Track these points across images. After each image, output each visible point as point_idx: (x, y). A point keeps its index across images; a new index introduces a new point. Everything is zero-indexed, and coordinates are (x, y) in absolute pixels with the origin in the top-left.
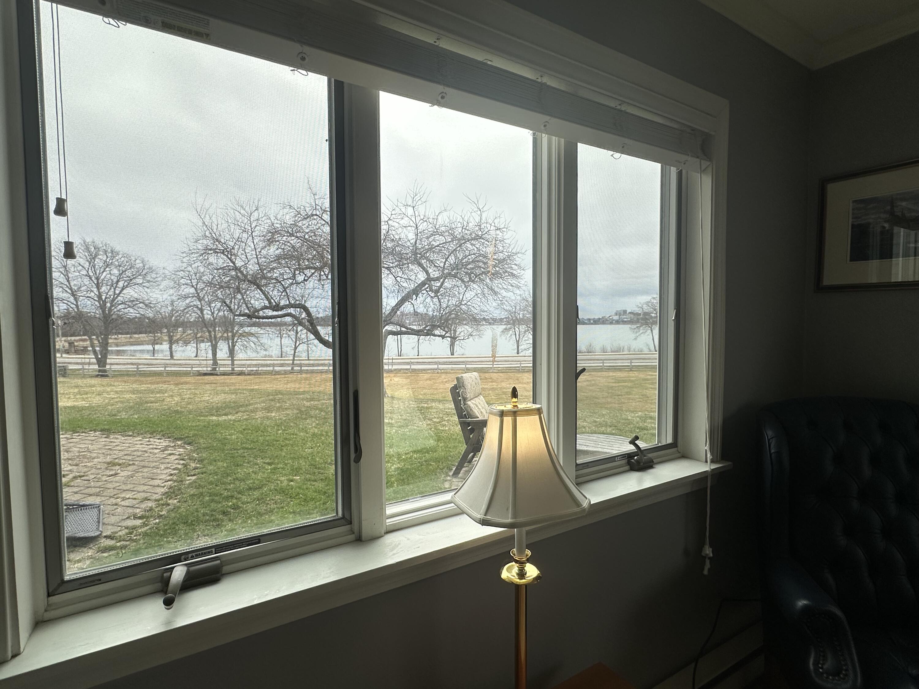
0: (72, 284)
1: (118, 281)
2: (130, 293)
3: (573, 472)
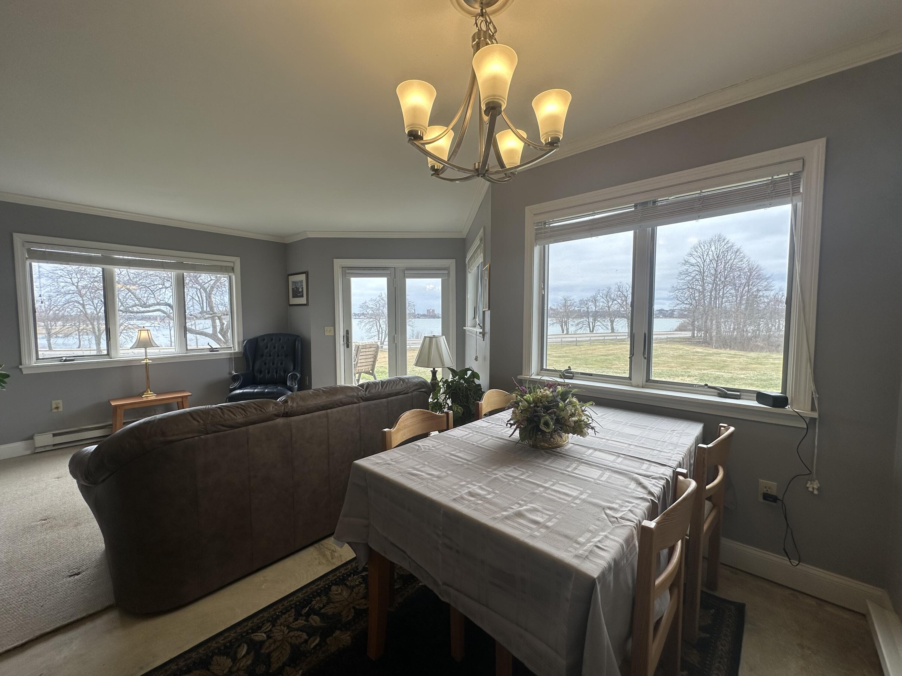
3: (185, 351)
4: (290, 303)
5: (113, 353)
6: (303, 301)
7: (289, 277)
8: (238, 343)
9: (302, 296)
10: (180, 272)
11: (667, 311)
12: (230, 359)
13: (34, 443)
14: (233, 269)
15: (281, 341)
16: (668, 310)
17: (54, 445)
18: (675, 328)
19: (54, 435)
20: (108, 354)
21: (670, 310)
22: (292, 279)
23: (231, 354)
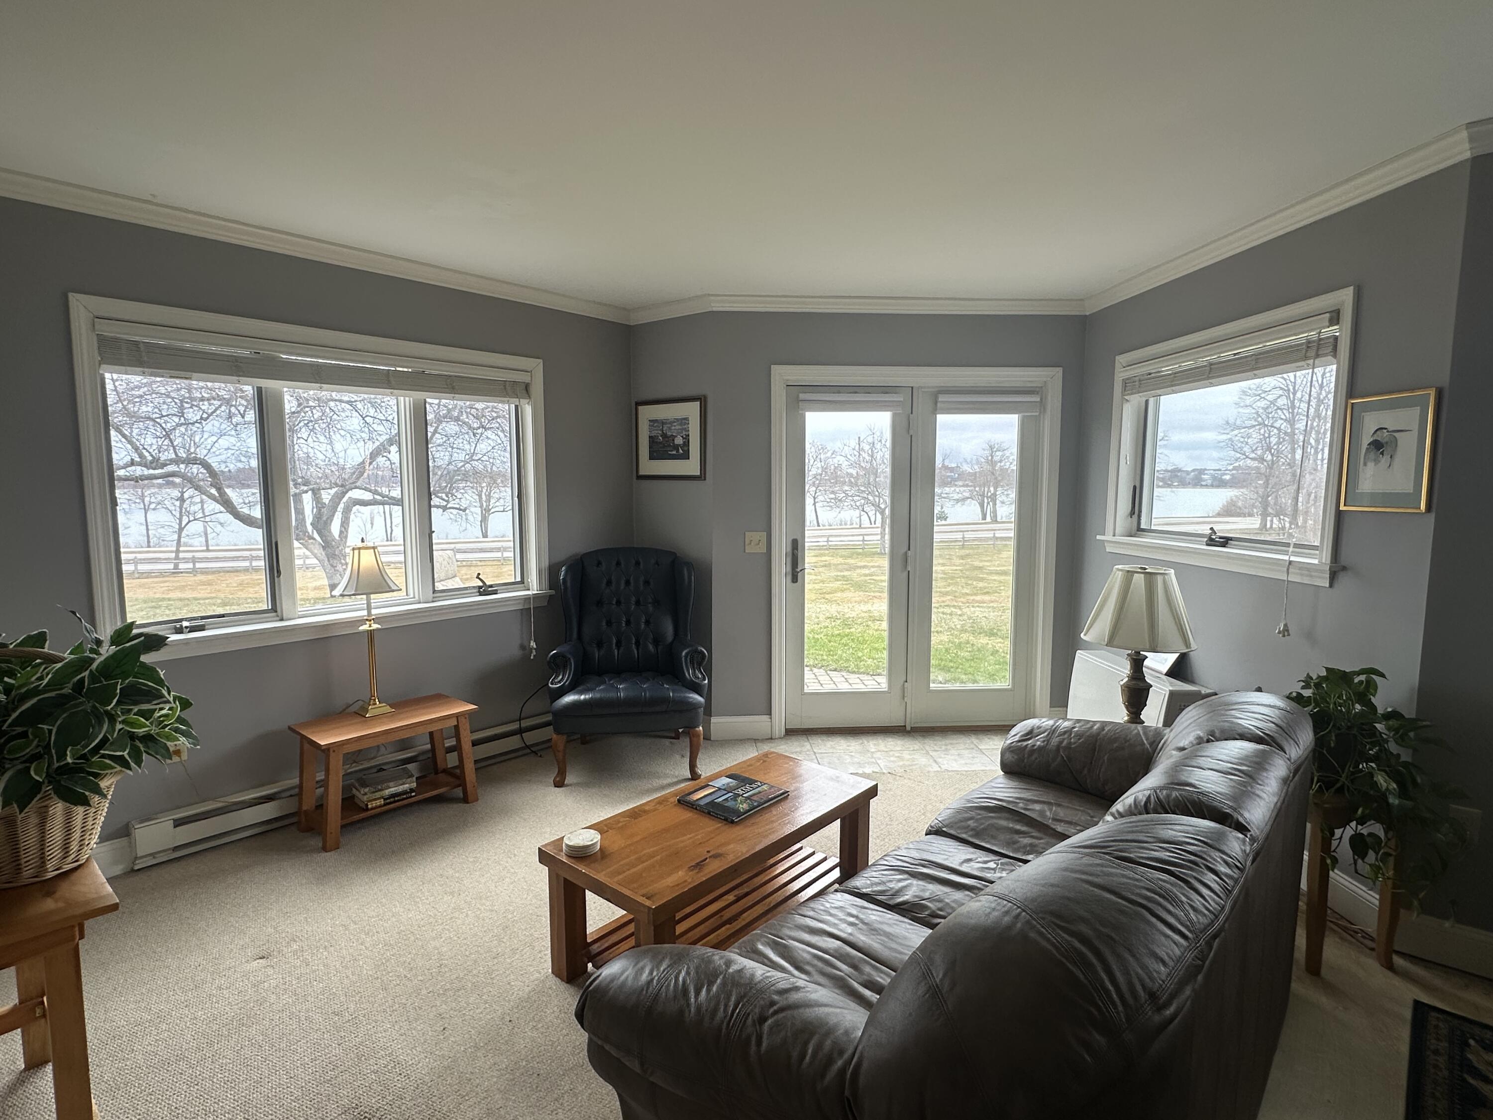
3: (430, 595)
4: (641, 473)
5: (285, 606)
6: (691, 467)
7: (640, 408)
8: (540, 572)
9: (686, 456)
10: (420, 395)
11: (1188, 473)
12: (525, 612)
13: (132, 846)
14: (527, 388)
15: (642, 566)
16: (1190, 469)
17: (176, 849)
18: (1217, 509)
19: (178, 823)
20: (274, 609)
21: (1194, 470)
22: (647, 413)
23: (527, 599)
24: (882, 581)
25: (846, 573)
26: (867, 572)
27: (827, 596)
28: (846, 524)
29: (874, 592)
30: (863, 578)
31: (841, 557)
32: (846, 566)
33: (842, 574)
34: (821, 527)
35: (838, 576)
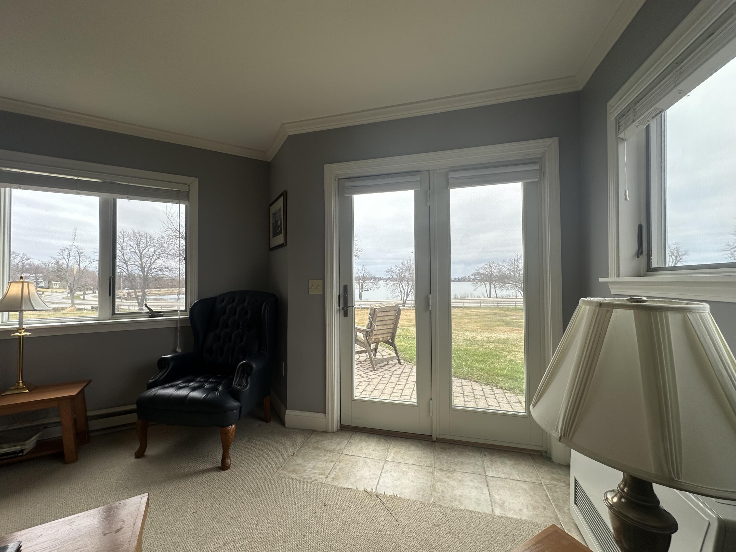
0: (125, 257)
1: (153, 255)
2: (160, 262)
3: (111, 316)
4: (271, 246)
6: (281, 239)
7: (270, 208)
10: (109, 196)
14: (188, 194)
22: (273, 209)
24: (521, 322)
25: (503, 318)
26: (515, 318)
27: (491, 328)
28: (510, 297)
29: (515, 327)
30: (511, 320)
31: (503, 310)
32: (504, 315)
33: (501, 318)
34: (498, 298)
35: (499, 319)
